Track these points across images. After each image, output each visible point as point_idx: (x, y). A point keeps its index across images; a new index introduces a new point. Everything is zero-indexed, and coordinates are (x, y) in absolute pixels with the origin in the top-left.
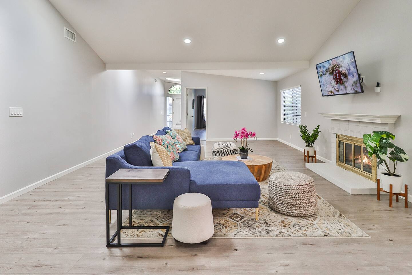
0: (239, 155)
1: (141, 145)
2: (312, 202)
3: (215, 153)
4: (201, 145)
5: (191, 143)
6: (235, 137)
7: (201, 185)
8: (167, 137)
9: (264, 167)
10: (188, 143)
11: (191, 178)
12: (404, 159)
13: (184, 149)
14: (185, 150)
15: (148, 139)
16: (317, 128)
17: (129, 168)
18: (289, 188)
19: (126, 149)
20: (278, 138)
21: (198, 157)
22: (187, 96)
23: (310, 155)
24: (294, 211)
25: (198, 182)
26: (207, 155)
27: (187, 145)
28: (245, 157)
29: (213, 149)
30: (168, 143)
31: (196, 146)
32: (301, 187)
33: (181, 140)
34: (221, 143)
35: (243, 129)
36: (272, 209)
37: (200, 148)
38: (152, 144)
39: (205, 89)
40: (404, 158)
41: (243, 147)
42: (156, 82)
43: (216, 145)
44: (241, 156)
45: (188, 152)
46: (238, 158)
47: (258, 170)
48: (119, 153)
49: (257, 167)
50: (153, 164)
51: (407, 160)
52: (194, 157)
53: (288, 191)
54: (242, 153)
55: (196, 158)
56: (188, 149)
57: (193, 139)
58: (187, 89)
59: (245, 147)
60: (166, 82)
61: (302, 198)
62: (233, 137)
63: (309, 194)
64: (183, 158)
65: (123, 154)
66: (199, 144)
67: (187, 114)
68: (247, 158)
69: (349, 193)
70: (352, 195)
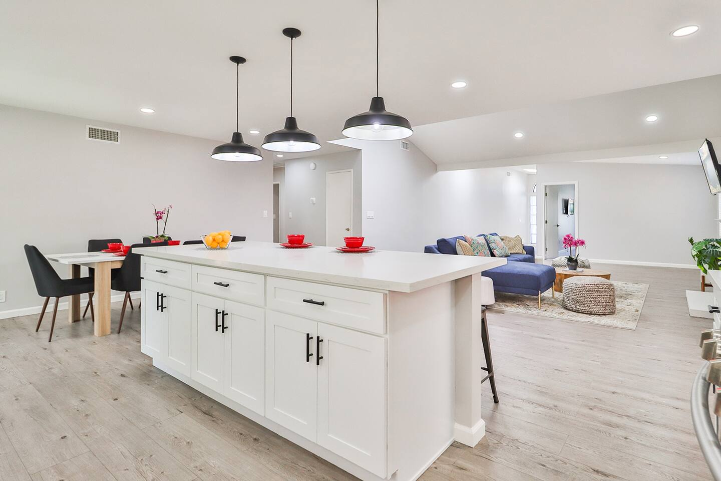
2: (599, 302)
8: (479, 238)
10: (516, 252)
13: (505, 255)
15: (461, 238)
18: (574, 285)
22: (546, 195)
30: (478, 243)
35: (568, 236)
39: (574, 185)
41: (570, 257)
42: (510, 175)
54: (569, 263)
58: (546, 186)
61: (586, 296)
63: (596, 294)
65: (437, 246)
66: (532, 255)
67: (546, 221)
68: (575, 270)
69: (691, 315)
70: (691, 317)
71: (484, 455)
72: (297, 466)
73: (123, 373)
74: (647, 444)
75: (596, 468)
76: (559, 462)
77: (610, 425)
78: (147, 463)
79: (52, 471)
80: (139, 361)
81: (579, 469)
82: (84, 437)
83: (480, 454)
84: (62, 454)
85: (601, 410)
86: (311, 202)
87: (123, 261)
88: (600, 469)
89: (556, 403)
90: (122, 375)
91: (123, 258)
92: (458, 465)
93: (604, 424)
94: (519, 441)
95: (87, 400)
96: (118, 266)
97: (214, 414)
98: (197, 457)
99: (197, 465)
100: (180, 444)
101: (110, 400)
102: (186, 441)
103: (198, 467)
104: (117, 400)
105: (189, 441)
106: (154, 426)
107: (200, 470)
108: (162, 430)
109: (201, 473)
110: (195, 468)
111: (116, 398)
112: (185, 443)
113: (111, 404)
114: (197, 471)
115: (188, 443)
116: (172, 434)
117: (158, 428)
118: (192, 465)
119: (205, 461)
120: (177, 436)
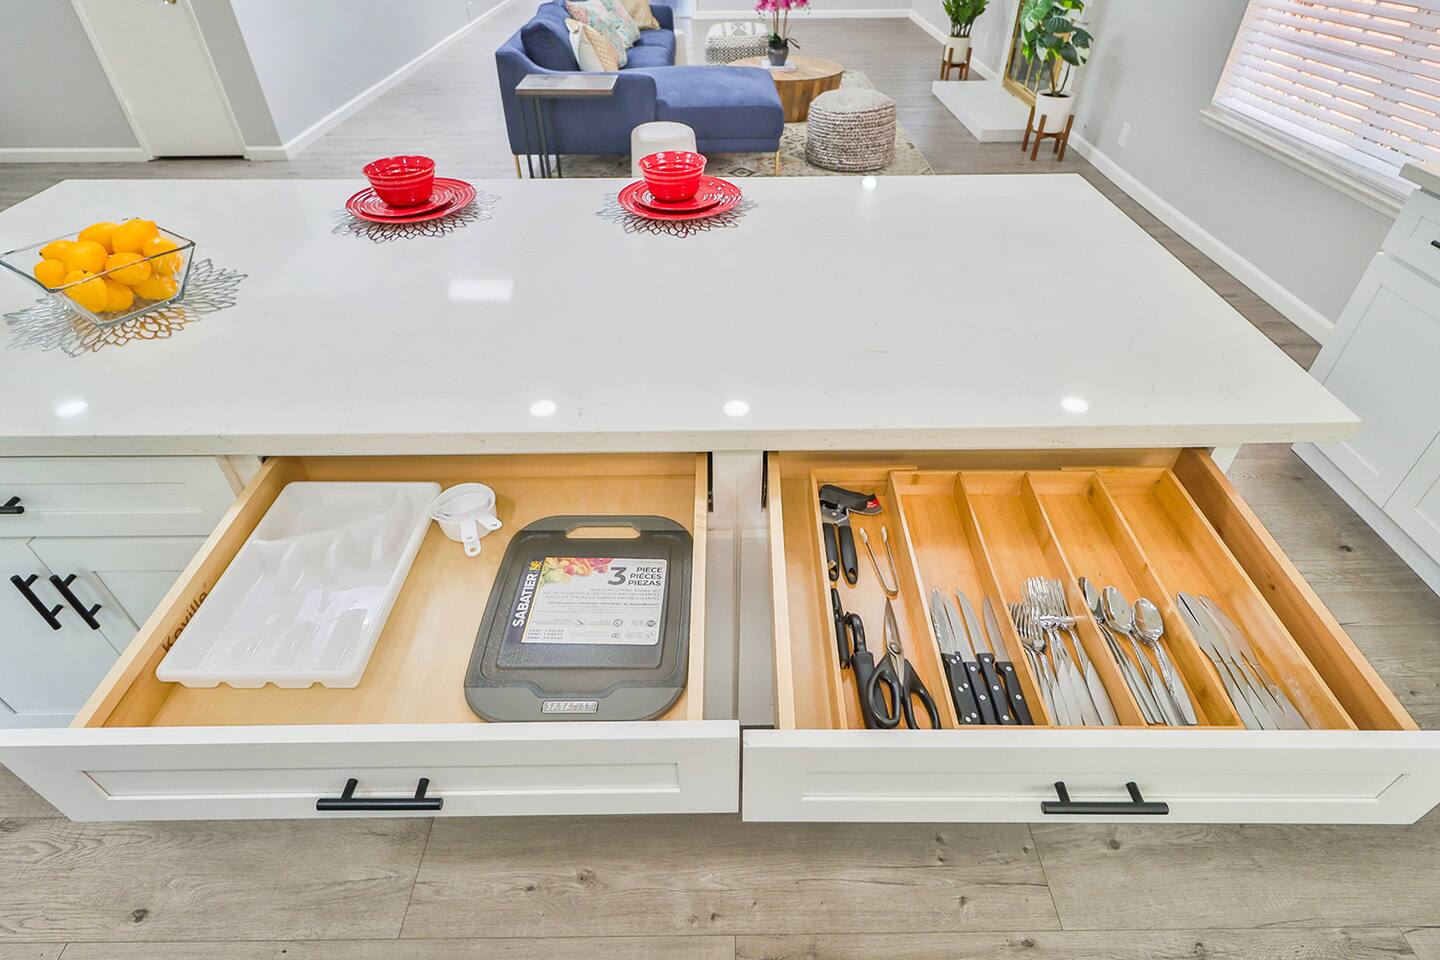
0: (767, 57)
1: (555, 27)
2: (879, 145)
3: (713, 52)
4: (677, 32)
5: (649, 23)
6: (760, 7)
7: (676, 109)
9: (817, 84)
10: (641, 24)
11: (659, 98)
12: (1079, 58)
13: (634, 39)
14: (637, 43)
15: (559, 11)
17: (541, 73)
18: (840, 117)
19: (526, 34)
21: (671, 59)
23: (955, 60)
24: (845, 161)
25: (671, 103)
26: (691, 55)
27: (642, 30)
28: (780, 61)
29: (707, 44)
30: (600, 21)
31: (661, 34)
32: (862, 115)
33: (626, 14)
34: (728, 25)
36: (810, 162)
37: (674, 38)
38: (569, 23)
40: (1082, 58)
41: (776, 36)
43: (715, 32)
44: (771, 59)
45: (645, 49)
46: (765, 63)
47: (804, 92)
49: (801, 83)
50: (581, 66)
51: (1084, 61)
52: (660, 60)
53: (838, 123)
54: (773, 51)
55: (665, 61)
56: (645, 41)
57: (654, 11)
59: (780, 35)
61: (861, 137)
62: (756, 6)
63: (876, 130)
64: (635, 61)
65: (521, 46)
68: (783, 64)
69: (979, 139)
70: (982, 143)
98: (659, 894)
99: (689, 911)
100: (567, 894)
101: (122, 927)
102: (570, 879)
103: (696, 915)
104: (145, 912)
105: (575, 873)
106: (418, 902)
107: (713, 917)
108: (464, 897)
109: (726, 922)
110: (692, 922)
111: (130, 907)
112: (575, 885)
113: (151, 938)
114: (710, 925)
115: (582, 878)
116: (504, 887)
117: (439, 898)
118: (679, 920)
119: (691, 891)
120: (528, 882)
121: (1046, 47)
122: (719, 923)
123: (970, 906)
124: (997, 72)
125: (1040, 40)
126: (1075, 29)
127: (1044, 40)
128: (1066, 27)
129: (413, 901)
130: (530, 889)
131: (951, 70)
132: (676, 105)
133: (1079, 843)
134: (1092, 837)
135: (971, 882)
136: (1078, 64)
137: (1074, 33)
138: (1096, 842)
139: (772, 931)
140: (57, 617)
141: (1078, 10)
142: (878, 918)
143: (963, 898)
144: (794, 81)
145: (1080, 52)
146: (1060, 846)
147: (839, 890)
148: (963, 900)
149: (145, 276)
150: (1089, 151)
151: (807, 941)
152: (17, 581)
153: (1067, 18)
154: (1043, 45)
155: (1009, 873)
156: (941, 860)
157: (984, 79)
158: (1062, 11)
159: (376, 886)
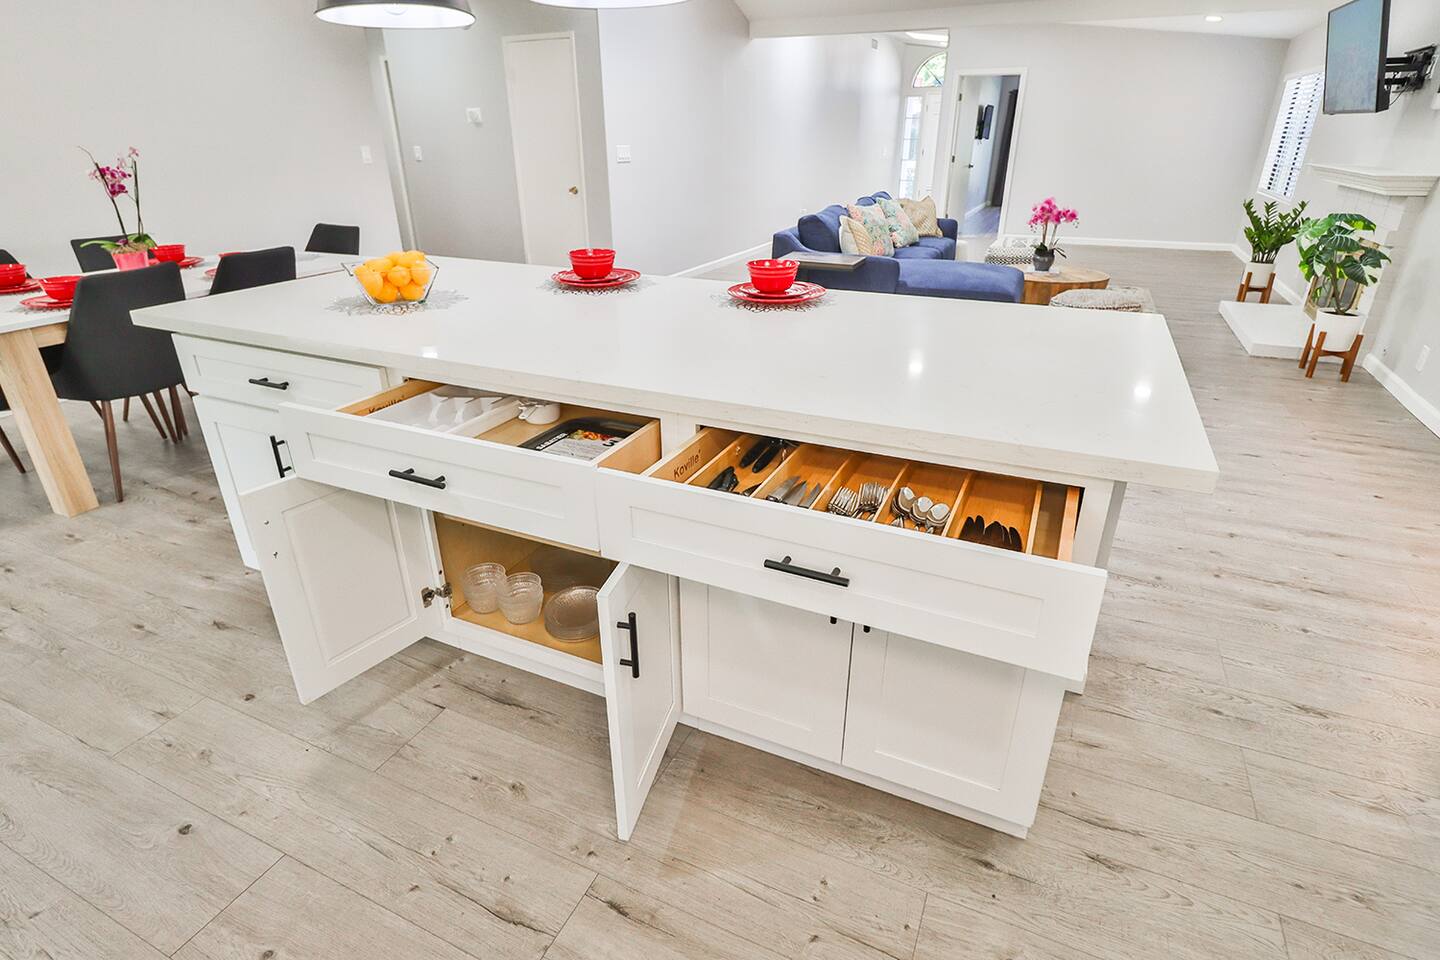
0: (1032, 264)
1: (828, 220)
4: (958, 241)
5: (933, 232)
6: (1032, 221)
8: (873, 210)
10: (923, 232)
11: (900, 279)
12: (1368, 277)
13: (911, 241)
14: (913, 244)
15: (839, 211)
16: (1300, 209)
17: (806, 251)
19: (802, 223)
20: (1233, 245)
22: (960, 99)
23: (1254, 284)
25: (910, 284)
27: (920, 235)
28: (1044, 267)
29: (987, 254)
30: (874, 221)
33: (909, 223)
34: (1011, 240)
35: (1048, 202)
37: (953, 244)
38: (843, 219)
39: (1019, 76)
40: (1370, 276)
41: (1043, 245)
42: (876, 48)
44: (1039, 266)
45: (920, 250)
46: (1030, 268)
48: (791, 230)
50: (842, 248)
51: (1374, 280)
54: (1039, 259)
56: (923, 243)
58: (962, 77)
59: (1047, 244)
60: (908, 44)
62: (1029, 220)
65: (797, 232)
66: (954, 238)
67: (954, 157)
68: (1047, 270)
69: (1250, 353)
70: (1251, 356)
71: (1111, 708)
72: (789, 801)
73: (219, 619)
74: (1342, 638)
75: (1301, 703)
76: (1237, 700)
77: (1265, 606)
78: (456, 862)
79: (224, 931)
80: (235, 577)
81: (1276, 709)
82: (241, 818)
83: (1105, 707)
84: (215, 879)
85: (1234, 575)
86: (469, 120)
87: (66, 326)
88: (1309, 705)
89: (1157, 571)
90: (218, 625)
91: (64, 315)
92: (1081, 740)
93: (1257, 605)
94: (1148, 665)
95: (171, 709)
96: (57, 338)
97: (521, 699)
98: (560, 820)
99: (575, 842)
100: (497, 793)
101: (236, 700)
102: (505, 784)
103: (579, 847)
104: (253, 697)
105: (511, 781)
106: (401, 756)
107: (590, 854)
108: (429, 765)
109: (597, 861)
110: (573, 850)
111: (248, 692)
112: (507, 790)
113: (246, 712)
114: (584, 857)
115: (513, 787)
116: (459, 770)
117: (414, 759)
118: (562, 844)
119: (587, 829)
120: (476, 774)
121: (1324, 263)
122: (592, 859)
123: (817, 946)
124: (1302, 297)
125: (1318, 257)
126: (1363, 248)
127: (1323, 257)
128: (1352, 246)
129: (397, 754)
130: (475, 778)
131: (1248, 294)
132: (913, 285)
133: (971, 946)
134: (989, 948)
135: (832, 928)
136: (1366, 284)
137: (1361, 252)
138: (990, 954)
139: (629, 884)
140: (285, 473)
141: (1372, 231)
142: (726, 915)
143: (816, 937)
144: (1050, 283)
145: (1368, 270)
146: (949, 940)
147: (705, 881)
148: (815, 938)
149: (406, 281)
150: (1385, 375)
151: (653, 904)
152: (273, 439)
153: (1354, 237)
154: (1320, 261)
155: (878, 938)
156: (815, 899)
157: (1288, 303)
158: (1347, 230)
159: (382, 736)
